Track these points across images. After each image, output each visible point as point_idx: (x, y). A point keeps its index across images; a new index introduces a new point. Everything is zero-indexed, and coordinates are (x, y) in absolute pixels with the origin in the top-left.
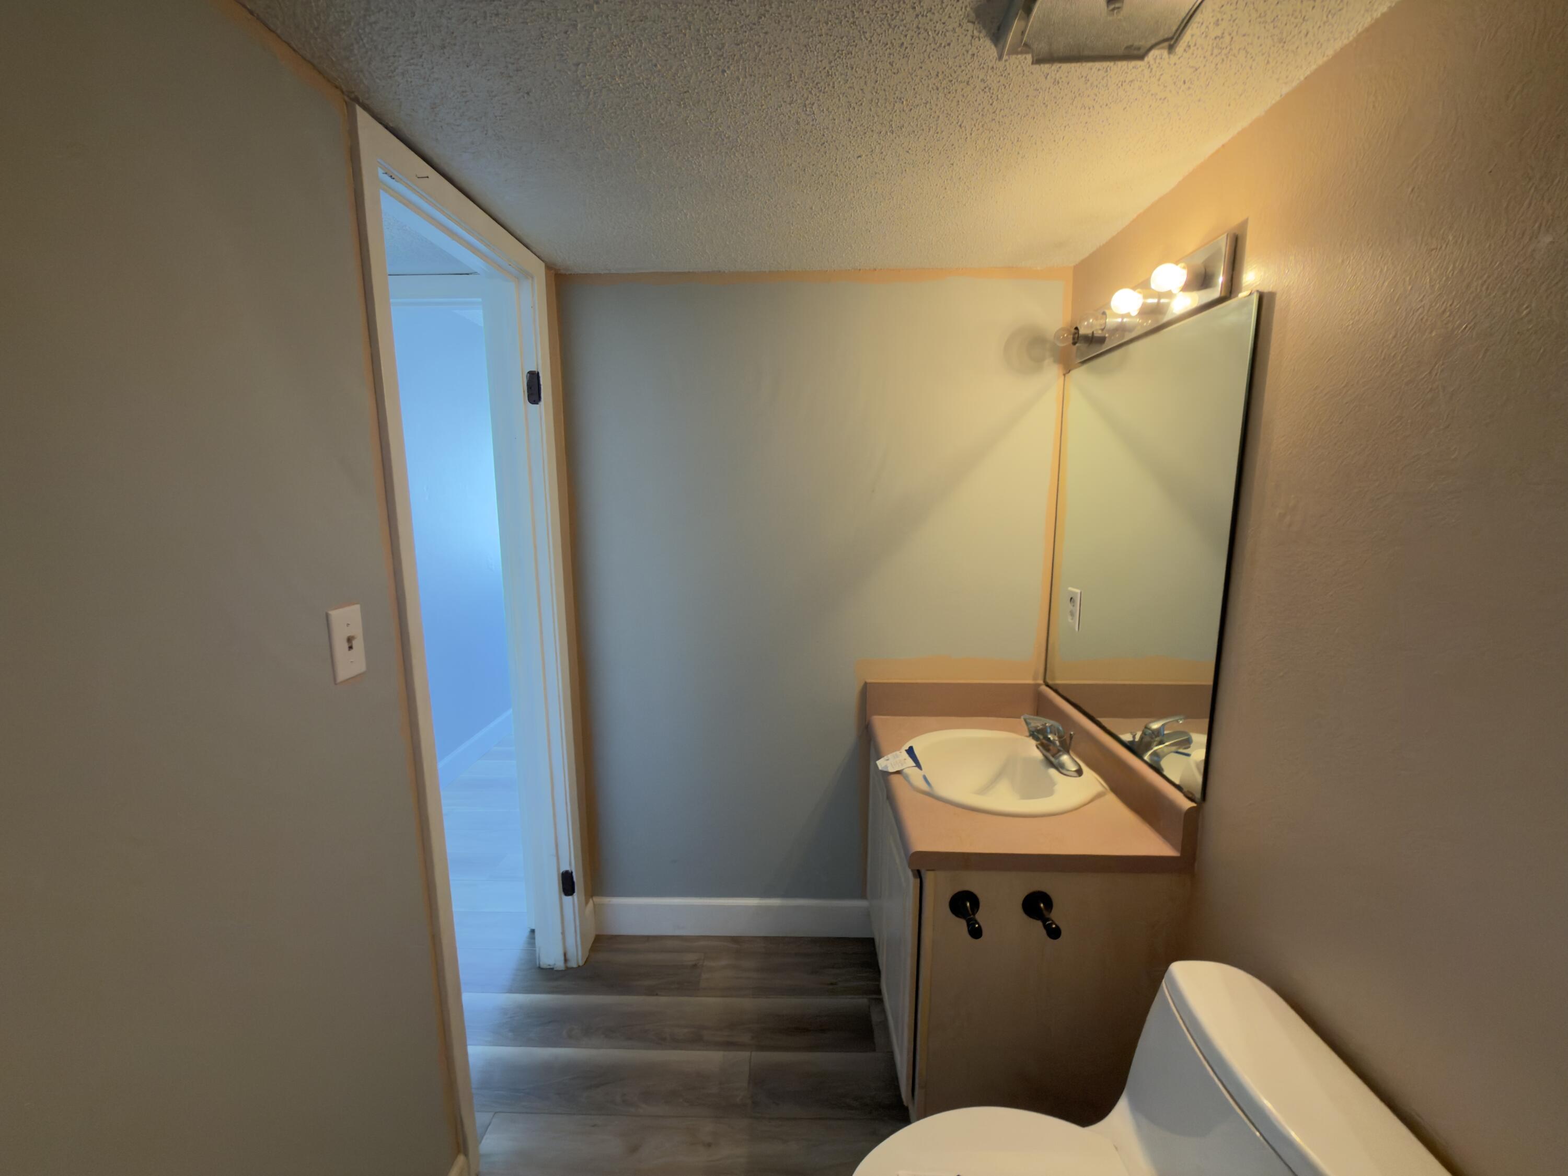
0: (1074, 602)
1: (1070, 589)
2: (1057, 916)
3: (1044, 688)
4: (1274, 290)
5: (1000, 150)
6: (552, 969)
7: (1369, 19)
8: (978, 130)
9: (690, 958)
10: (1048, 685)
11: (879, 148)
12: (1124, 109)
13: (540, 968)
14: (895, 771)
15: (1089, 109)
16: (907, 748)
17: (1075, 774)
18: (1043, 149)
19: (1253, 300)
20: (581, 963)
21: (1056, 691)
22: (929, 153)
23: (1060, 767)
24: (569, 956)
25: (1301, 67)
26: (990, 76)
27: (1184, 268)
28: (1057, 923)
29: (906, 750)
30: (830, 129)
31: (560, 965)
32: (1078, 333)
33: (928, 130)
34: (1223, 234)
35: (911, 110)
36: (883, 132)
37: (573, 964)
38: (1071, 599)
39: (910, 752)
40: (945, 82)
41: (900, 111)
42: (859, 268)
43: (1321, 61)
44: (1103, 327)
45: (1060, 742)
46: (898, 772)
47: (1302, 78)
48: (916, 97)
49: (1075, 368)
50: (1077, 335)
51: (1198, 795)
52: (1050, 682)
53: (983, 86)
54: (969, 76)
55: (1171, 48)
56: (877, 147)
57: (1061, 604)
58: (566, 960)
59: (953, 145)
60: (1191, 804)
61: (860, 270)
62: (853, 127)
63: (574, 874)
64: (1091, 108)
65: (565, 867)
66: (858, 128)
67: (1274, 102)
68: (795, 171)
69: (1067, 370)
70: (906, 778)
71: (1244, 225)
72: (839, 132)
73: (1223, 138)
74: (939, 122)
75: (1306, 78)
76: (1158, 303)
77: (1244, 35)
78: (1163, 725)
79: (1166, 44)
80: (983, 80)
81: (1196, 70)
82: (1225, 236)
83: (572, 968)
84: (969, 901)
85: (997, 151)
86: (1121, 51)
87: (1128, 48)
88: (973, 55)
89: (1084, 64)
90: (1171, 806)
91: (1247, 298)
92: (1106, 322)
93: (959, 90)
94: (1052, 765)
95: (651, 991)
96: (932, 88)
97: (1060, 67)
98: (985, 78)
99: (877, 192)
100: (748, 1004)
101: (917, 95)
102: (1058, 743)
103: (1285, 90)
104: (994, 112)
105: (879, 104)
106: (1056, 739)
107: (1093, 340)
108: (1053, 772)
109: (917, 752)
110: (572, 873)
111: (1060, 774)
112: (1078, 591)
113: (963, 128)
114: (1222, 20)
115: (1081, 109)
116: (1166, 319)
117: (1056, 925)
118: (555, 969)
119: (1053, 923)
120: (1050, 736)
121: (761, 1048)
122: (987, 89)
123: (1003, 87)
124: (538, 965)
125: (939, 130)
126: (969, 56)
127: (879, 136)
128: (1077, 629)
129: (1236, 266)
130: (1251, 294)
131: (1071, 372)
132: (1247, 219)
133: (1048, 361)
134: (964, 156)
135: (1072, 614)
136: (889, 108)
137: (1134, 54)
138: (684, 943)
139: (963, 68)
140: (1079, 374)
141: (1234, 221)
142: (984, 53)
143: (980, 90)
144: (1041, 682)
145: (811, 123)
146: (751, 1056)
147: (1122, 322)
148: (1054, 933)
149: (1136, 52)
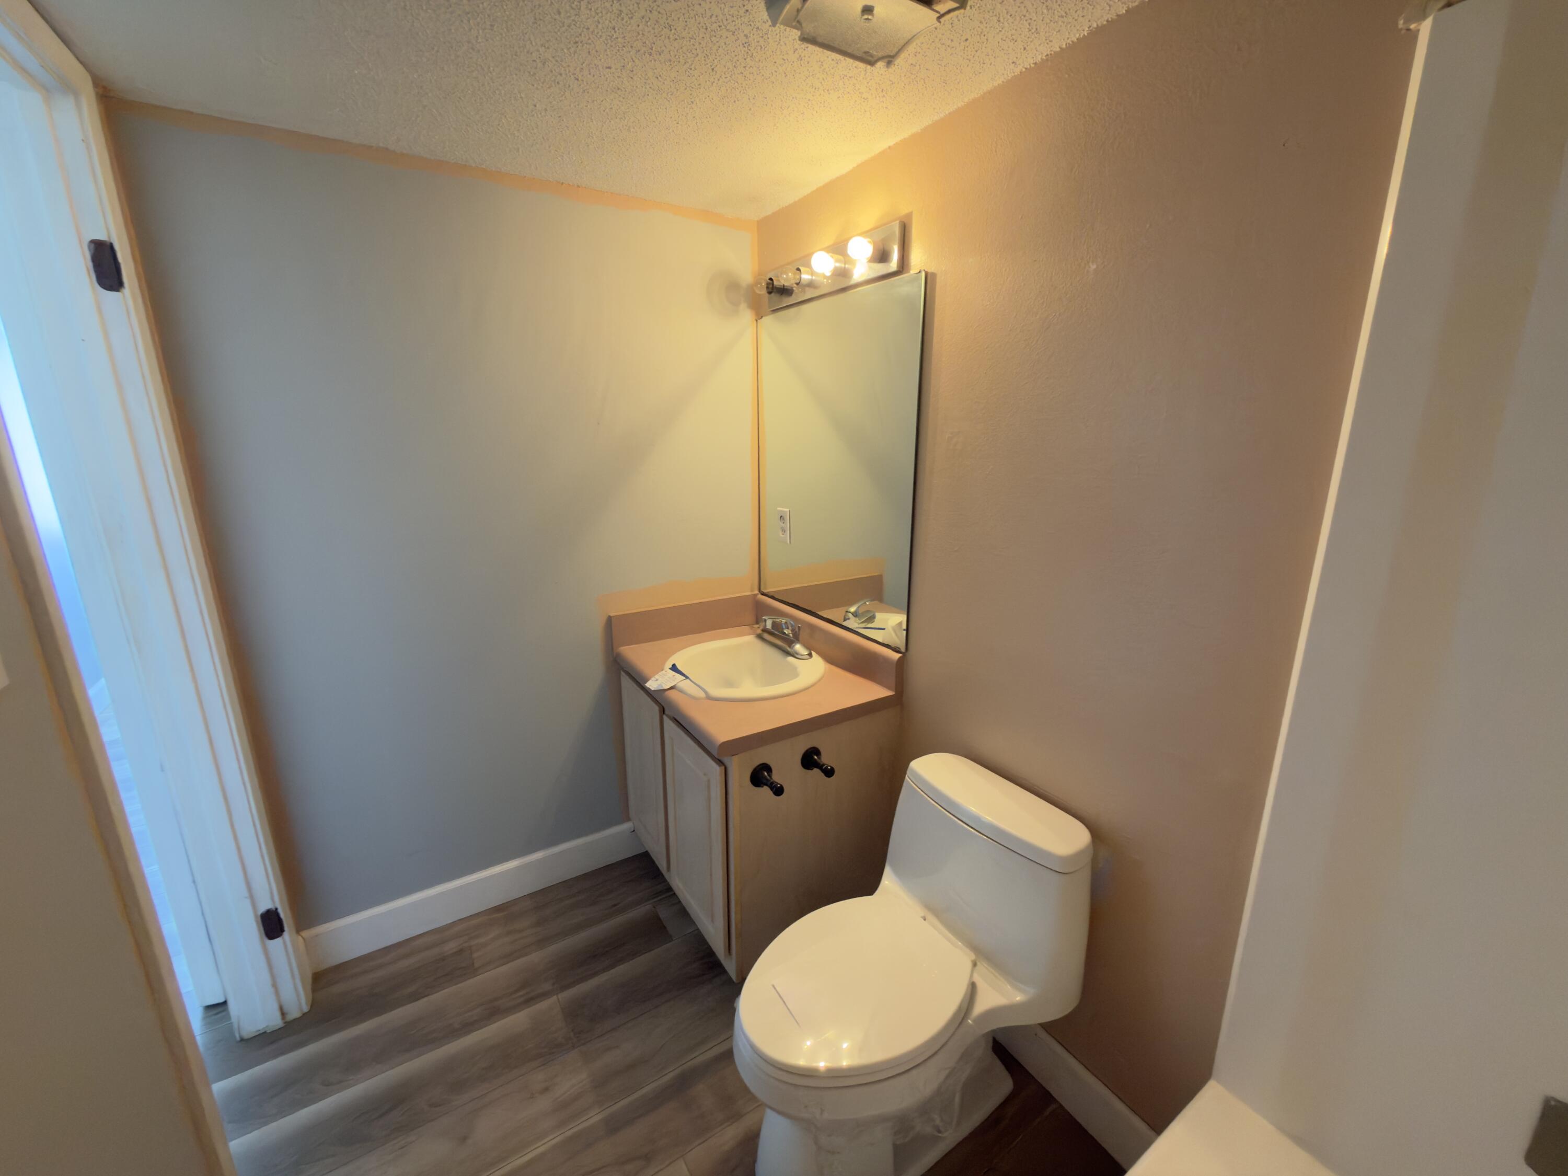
0: (783, 519)
1: (779, 509)
2: (826, 759)
3: (760, 597)
4: (935, 272)
5: (737, 102)
6: (265, 1032)
7: (991, 86)
8: (726, 78)
9: (450, 947)
10: (763, 594)
11: (631, 65)
12: (838, 98)
13: (242, 1040)
14: (669, 687)
15: (815, 89)
16: (671, 667)
17: (808, 657)
18: (770, 112)
19: (922, 276)
20: (306, 1009)
21: (773, 598)
22: (676, 85)
23: (794, 655)
24: (286, 1009)
25: (949, 105)
26: (754, 35)
27: (870, 242)
28: (830, 765)
29: (670, 669)
30: (591, 30)
31: (273, 1021)
32: (773, 284)
33: (683, 63)
34: (896, 220)
35: (676, 39)
36: (642, 52)
37: (294, 1014)
38: (781, 516)
39: (674, 668)
40: (715, 25)
41: (665, 37)
42: (561, 182)
43: (960, 104)
44: (798, 282)
45: (793, 635)
46: (672, 688)
47: (947, 112)
48: (685, 29)
49: (766, 315)
50: (771, 286)
51: (903, 650)
52: (765, 591)
53: (744, 40)
54: (736, 27)
55: (889, 63)
56: (630, 64)
57: (770, 521)
58: (283, 1014)
59: (700, 84)
60: (898, 656)
61: (562, 183)
62: (615, 36)
63: (280, 911)
64: (817, 89)
65: (265, 905)
66: (619, 39)
67: (927, 124)
68: (534, 61)
69: (759, 316)
70: (681, 691)
71: (909, 216)
72: (599, 36)
73: (891, 142)
74: (697, 59)
75: (949, 114)
76: (845, 267)
77: (927, 69)
78: (859, 607)
79: (886, 60)
80: (746, 36)
81: (893, 84)
82: (898, 222)
83: (295, 1020)
84: (765, 771)
85: (735, 102)
86: (859, 54)
87: (866, 53)
88: (747, 11)
89: (825, 51)
90: (886, 660)
91: (916, 275)
92: (801, 277)
93: (724, 37)
94: (789, 654)
95: (415, 997)
96: (703, 27)
97: (807, 47)
98: (748, 35)
99: (611, 108)
100: (536, 958)
101: (687, 29)
102: (791, 635)
103: (936, 118)
104: (744, 67)
105: (649, 23)
106: (790, 632)
107: (785, 291)
108: (790, 659)
109: (679, 667)
110: (276, 909)
111: (797, 660)
112: (788, 510)
113: (714, 72)
114: (919, 53)
115: (809, 87)
116: (853, 282)
117: (830, 766)
118: (268, 1032)
119: (828, 766)
120: (785, 631)
121: (564, 988)
122: (747, 44)
123: (760, 48)
124: (238, 1038)
125: (693, 67)
126: (744, 10)
127: (636, 54)
128: (789, 542)
129: (906, 247)
130: (920, 272)
131: (764, 318)
132: (912, 212)
133: (743, 305)
134: (705, 98)
135: (784, 531)
136: (656, 31)
137: (868, 59)
138: (440, 934)
139: (735, 18)
140: (768, 320)
141: (904, 211)
142: (756, 12)
143: (741, 44)
144: (757, 592)
145: (573, 18)
146: (558, 999)
147: (812, 280)
148: (829, 773)
149: (870, 58)
